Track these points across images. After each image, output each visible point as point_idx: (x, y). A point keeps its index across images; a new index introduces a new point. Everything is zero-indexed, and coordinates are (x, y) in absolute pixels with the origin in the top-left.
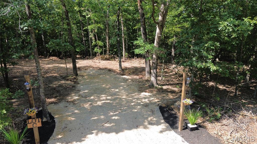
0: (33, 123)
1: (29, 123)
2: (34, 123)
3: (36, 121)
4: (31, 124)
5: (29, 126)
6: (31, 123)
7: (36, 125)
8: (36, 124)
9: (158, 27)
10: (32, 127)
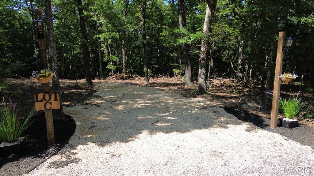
0: (45, 100)
1: (37, 101)
2: (47, 102)
3: (50, 98)
4: (42, 103)
5: (39, 107)
6: (42, 101)
7: (51, 106)
8: (51, 103)
9: (208, 8)
10: (43, 109)
